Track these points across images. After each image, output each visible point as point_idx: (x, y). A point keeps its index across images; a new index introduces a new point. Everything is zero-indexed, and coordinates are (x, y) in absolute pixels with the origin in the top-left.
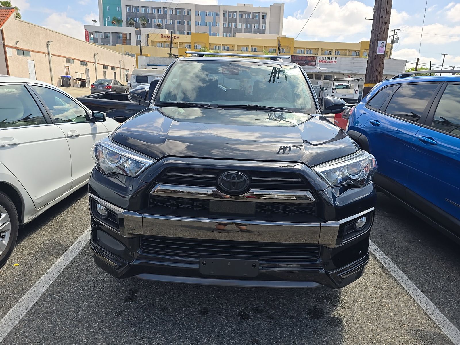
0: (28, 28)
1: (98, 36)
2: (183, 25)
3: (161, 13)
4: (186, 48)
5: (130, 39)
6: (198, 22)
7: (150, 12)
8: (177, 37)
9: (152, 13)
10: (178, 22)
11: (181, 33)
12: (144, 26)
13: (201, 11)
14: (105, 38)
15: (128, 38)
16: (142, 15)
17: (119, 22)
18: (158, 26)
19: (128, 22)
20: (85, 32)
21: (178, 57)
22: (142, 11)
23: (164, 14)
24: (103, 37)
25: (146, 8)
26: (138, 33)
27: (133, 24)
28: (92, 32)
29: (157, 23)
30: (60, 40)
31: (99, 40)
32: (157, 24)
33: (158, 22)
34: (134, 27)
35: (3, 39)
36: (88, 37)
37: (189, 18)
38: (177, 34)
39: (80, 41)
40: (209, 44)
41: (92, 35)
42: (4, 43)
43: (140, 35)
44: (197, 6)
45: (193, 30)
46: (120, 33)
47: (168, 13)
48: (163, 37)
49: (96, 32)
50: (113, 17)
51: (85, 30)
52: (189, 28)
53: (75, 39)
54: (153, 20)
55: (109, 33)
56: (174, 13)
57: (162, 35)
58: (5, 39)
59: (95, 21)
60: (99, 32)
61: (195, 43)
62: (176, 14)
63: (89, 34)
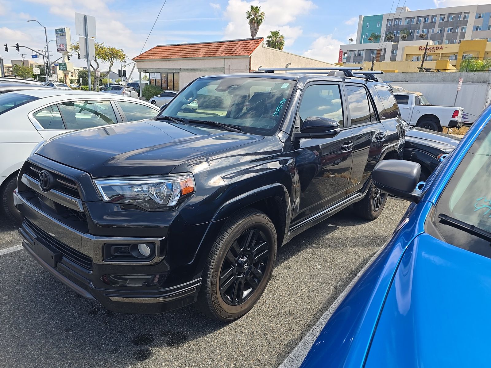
0: (272, 54)
1: (352, 55)
2: (456, 32)
3: (428, 22)
4: (448, 60)
5: (384, 55)
6: (478, 27)
7: (415, 22)
8: (440, 48)
9: (417, 23)
10: (448, 29)
11: (450, 42)
12: (404, 39)
13: (484, 13)
14: (358, 56)
15: (382, 54)
16: (404, 27)
17: (376, 38)
18: (421, 37)
19: (386, 36)
20: (340, 51)
21: (430, 71)
22: (404, 23)
23: (432, 22)
24: (357, 55)
25: (410, 19)
26: (395, 48)
27: (392, 38)
28: (347, 51)
29: (420, 33)
30: (299, 62)
31: (352, 59)
32: (421, 35)
33: (423, 32)
34: (392, 41)
35: (250, 65)
36: (342, 57)
37: (465, 23)
38: (444, 44)
39: (318, 62)
40: (485, 52)
41: (346, 54)
42: (250, 68)
43: (397, 49)
44: (479, 7)
45: (467, 37)
46: (375, 50)
47: (438, 20)
48: (422, 49)
49: (350, 51)
50: (371, 34)
51: (340, 49)
52: (463, 35)
53: (314, 61)
54: (416, 31)
55: (363, 50)
56: (446, 20)
57: (421, 47)
58: (252, 65)
59: (351, 40)
60: (353, 51)
61: (463, 52)
62: (448, 21)
63: (343, 53)
